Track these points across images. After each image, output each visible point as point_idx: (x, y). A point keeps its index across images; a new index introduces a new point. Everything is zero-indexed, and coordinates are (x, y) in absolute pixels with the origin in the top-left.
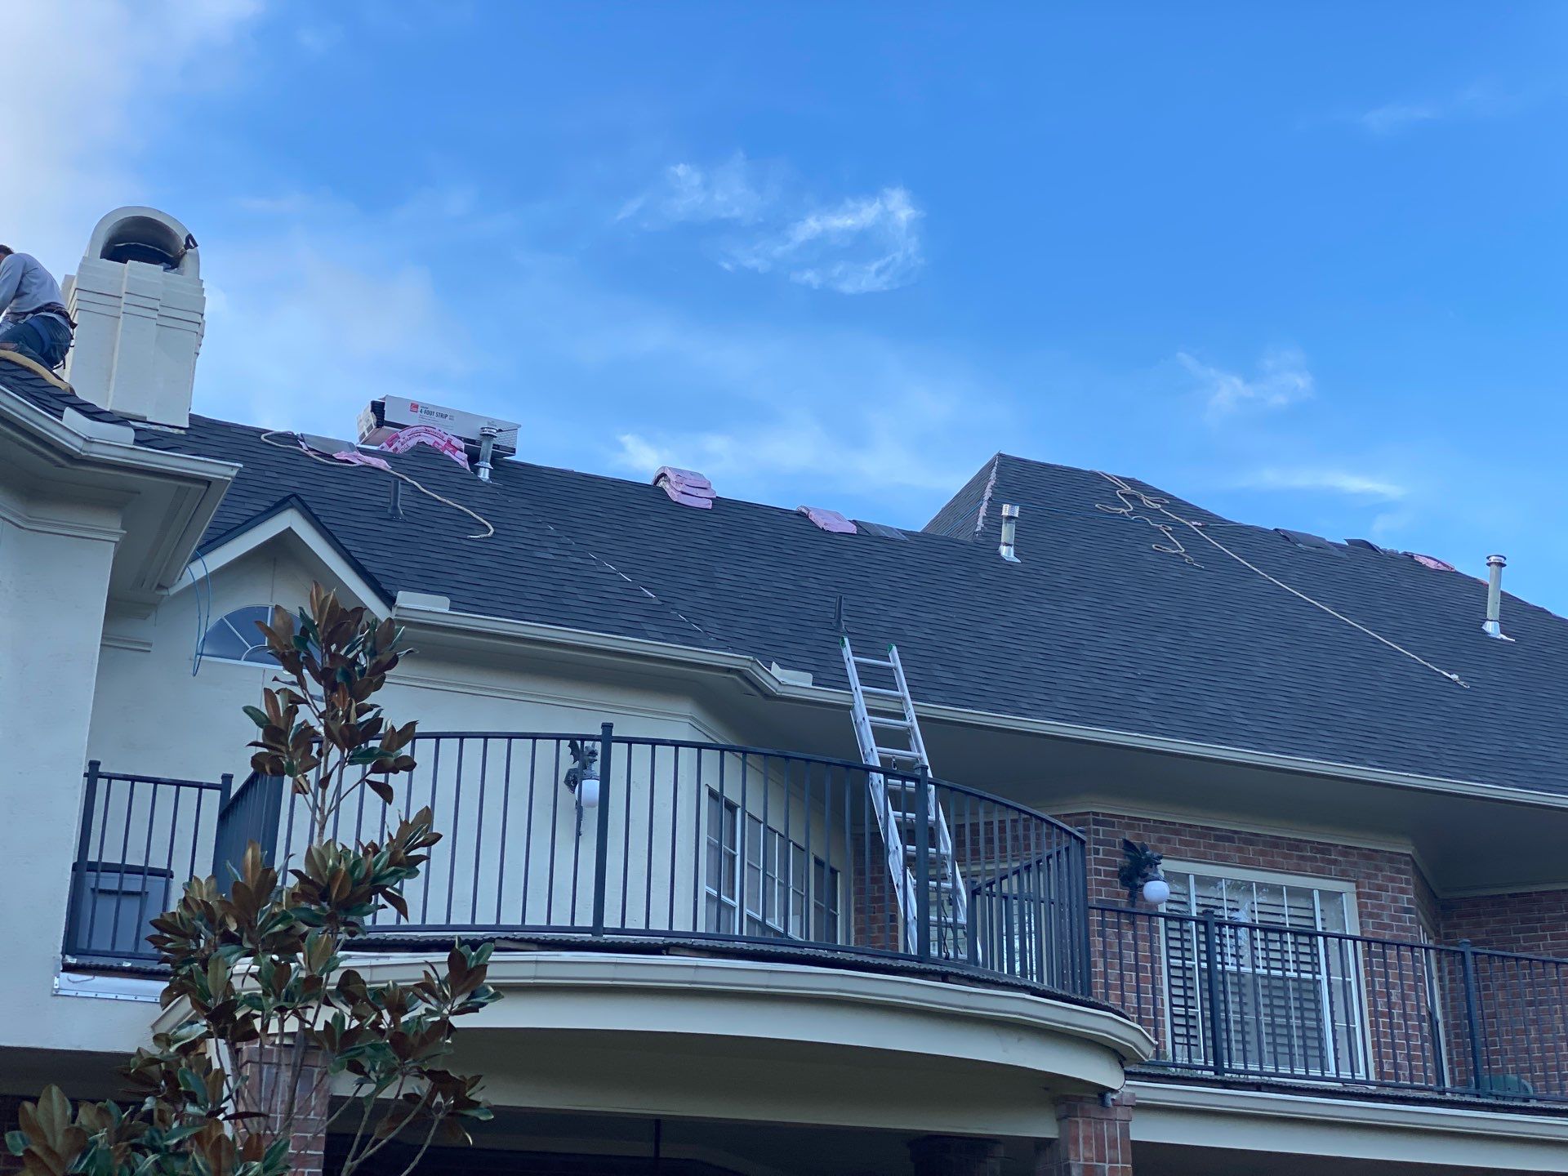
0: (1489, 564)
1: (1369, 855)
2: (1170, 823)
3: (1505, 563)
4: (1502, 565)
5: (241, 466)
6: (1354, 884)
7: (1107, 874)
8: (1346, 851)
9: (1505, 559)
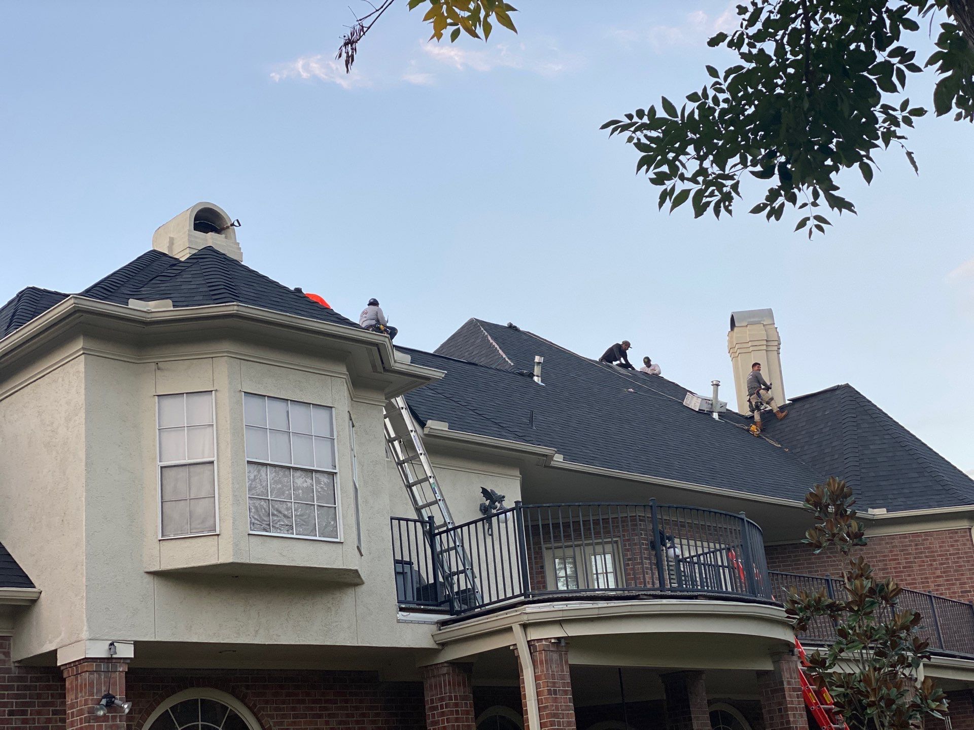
0: (712, 385)
3: (720, 384)
4: (718, 385)
5: (446, 372)
8: (723, 530)
9: (719, 382)
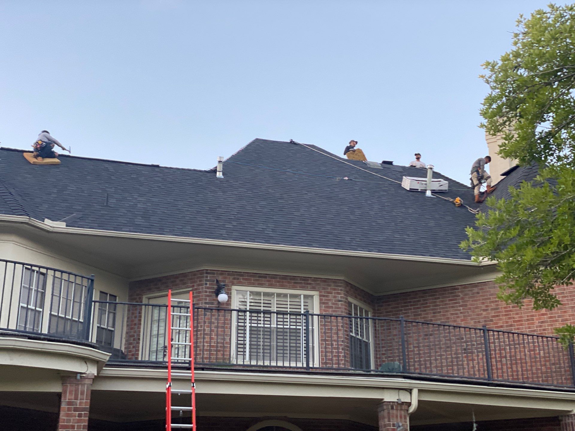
1: (325, 281)
2: (239, 272)
6: (318, 292)
7: (210, 292)
8: (315, 279)
